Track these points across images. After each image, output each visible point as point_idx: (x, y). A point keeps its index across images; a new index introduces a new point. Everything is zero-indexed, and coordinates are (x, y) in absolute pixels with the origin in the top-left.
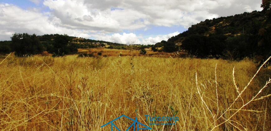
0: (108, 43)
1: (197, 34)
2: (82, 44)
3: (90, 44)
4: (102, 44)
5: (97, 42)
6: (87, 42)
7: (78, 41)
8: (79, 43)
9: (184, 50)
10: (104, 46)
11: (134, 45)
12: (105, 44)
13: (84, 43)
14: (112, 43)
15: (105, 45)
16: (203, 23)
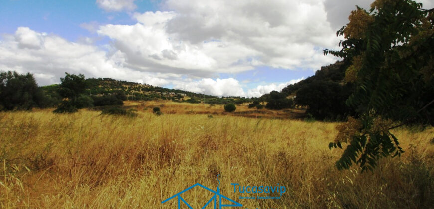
0: (189, 94)
1: (330, 81)
2: (146, 94)
3: (159, 94)
4: (178, 95)
5: (171, 92)
6: (156, 91)
7: (140, 89)
8: (142, 92)
9: (300, 107)
10: (181, 99)
11: (230, 97)
12: (183, 94)
13: (149, 93)
14: (195, 93)
15: (182, 97)
16: (340, 64)
